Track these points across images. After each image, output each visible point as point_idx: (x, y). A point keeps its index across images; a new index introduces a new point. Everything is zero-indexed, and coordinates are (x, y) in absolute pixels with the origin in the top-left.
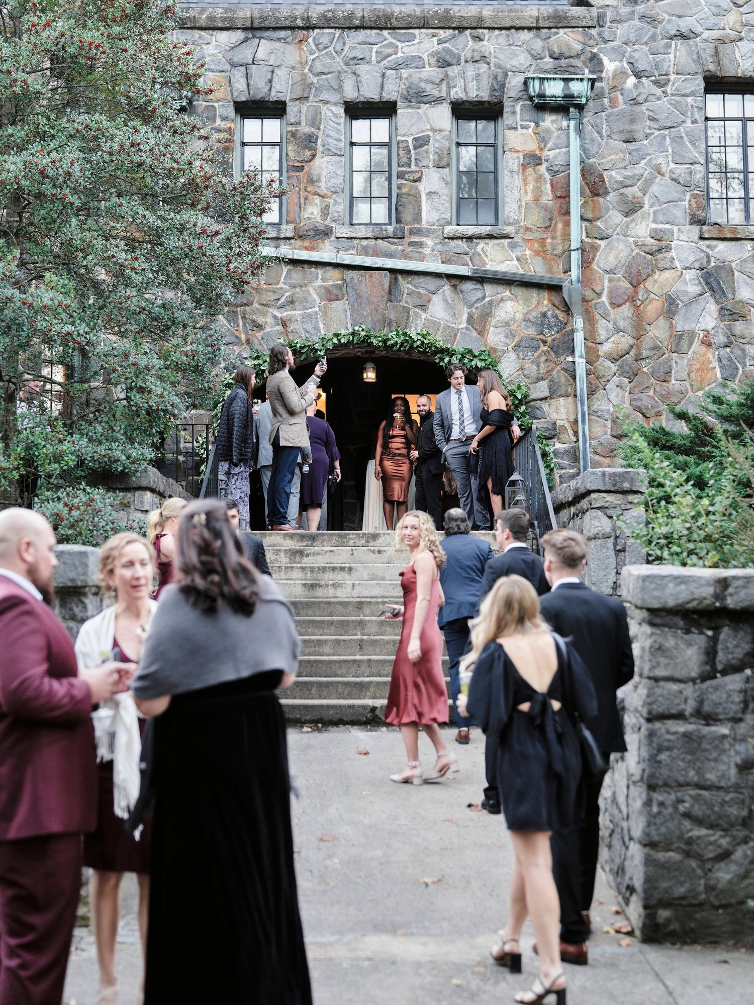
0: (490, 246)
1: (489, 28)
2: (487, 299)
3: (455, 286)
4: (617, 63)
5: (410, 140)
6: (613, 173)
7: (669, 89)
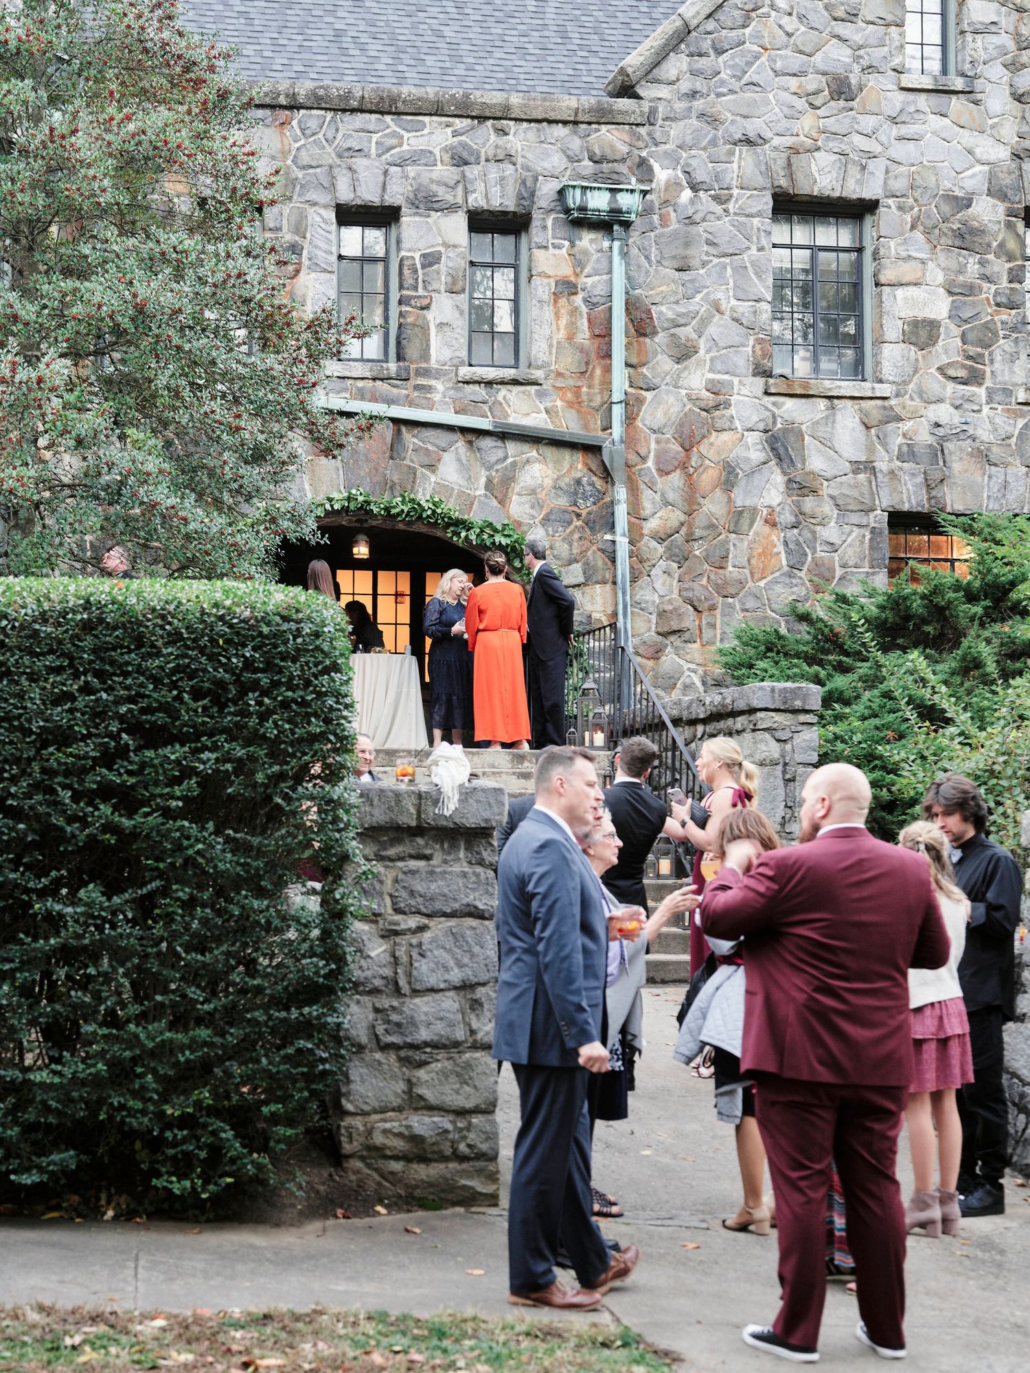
0: (514, 393)
1: (516, 120)
2: (510, 460)
3: (470, 443)
4: (670, 171)
5: (417, 256)
6: (664, 309)
7: (731, 206)
